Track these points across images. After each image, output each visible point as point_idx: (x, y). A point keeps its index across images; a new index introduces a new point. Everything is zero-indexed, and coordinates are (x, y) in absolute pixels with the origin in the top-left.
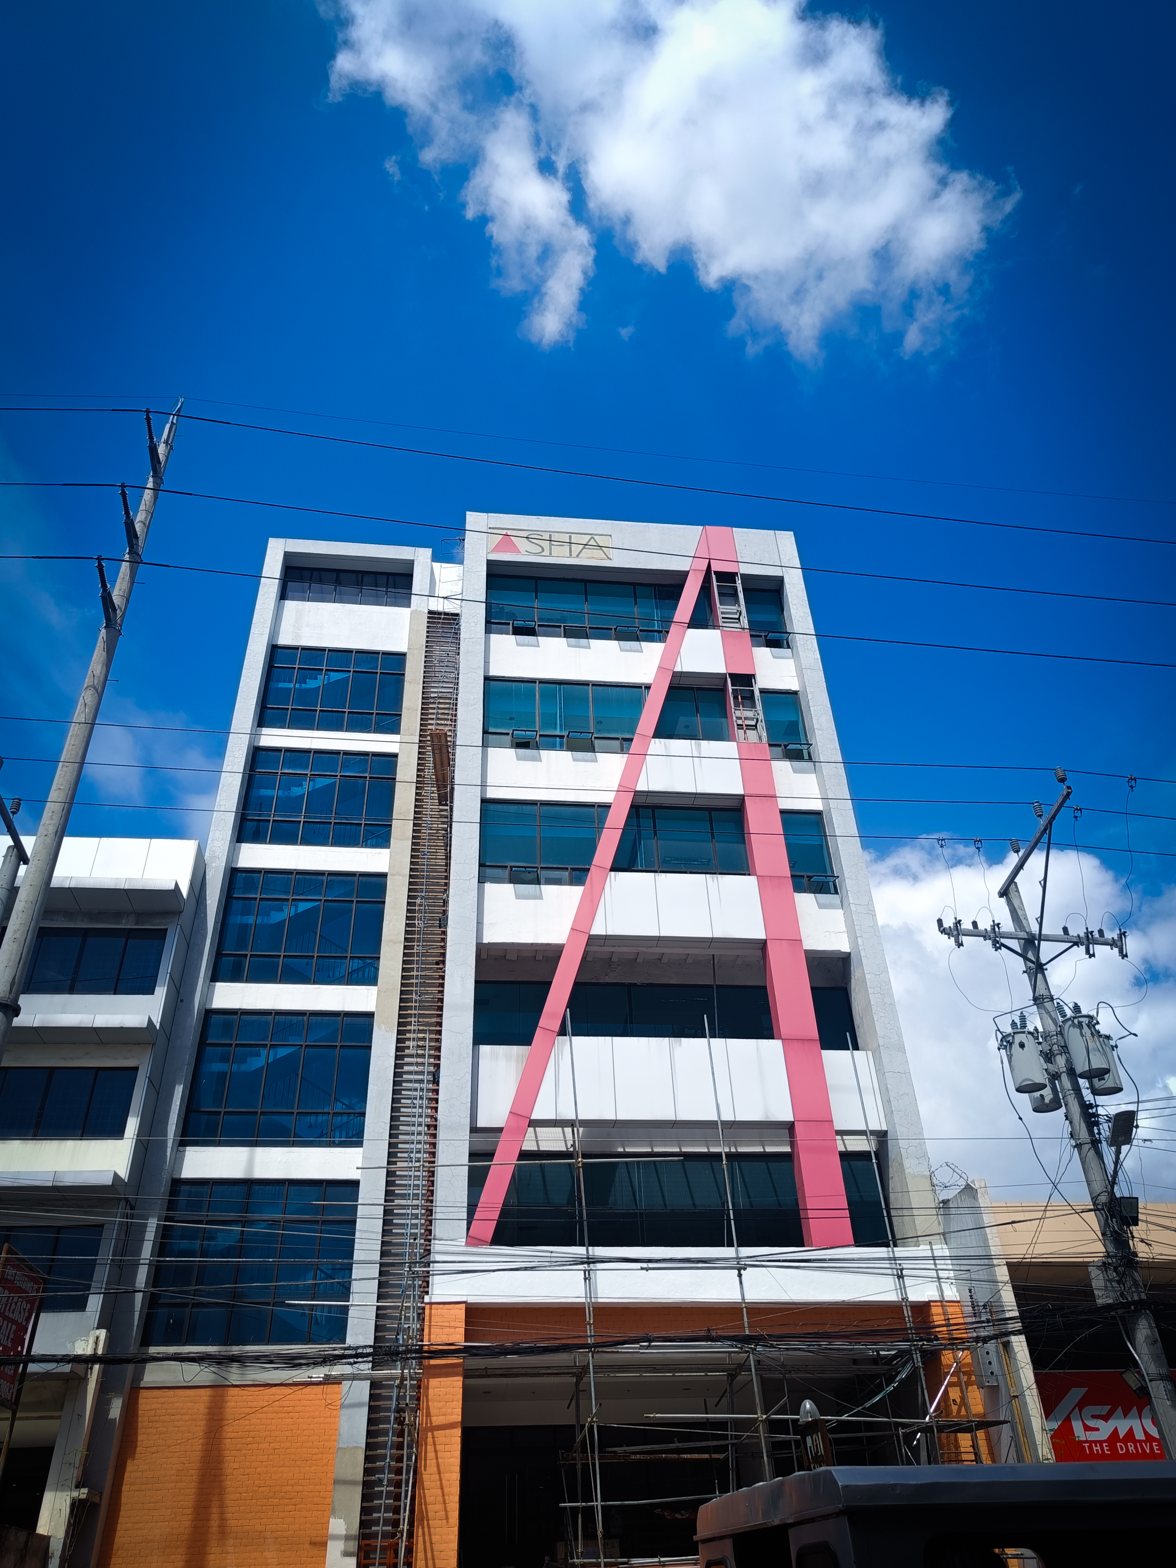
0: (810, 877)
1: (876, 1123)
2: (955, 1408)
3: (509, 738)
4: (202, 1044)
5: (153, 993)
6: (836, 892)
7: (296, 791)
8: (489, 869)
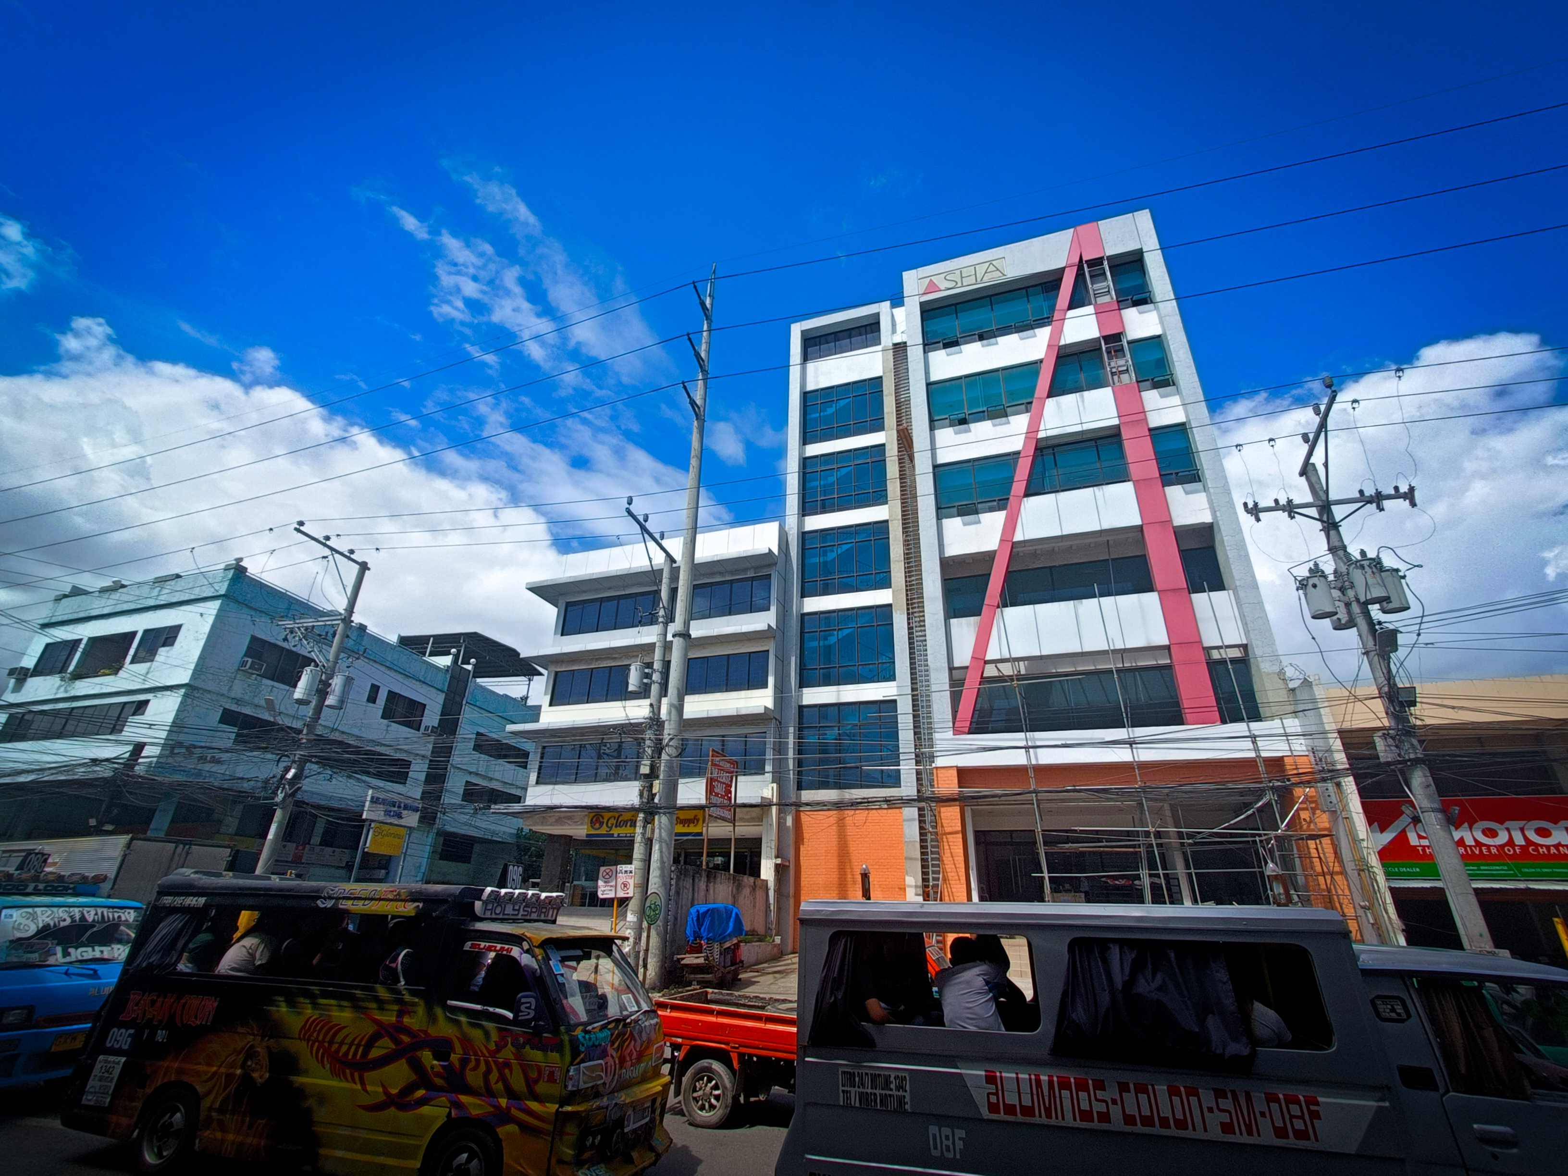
0: (1177, 474)
1: (1237, 639)
3: (948, 421)
4: (802, 633)
5: (769, 610)
6: (1200, 481)
7: (830, 479)
8: (942, 510)
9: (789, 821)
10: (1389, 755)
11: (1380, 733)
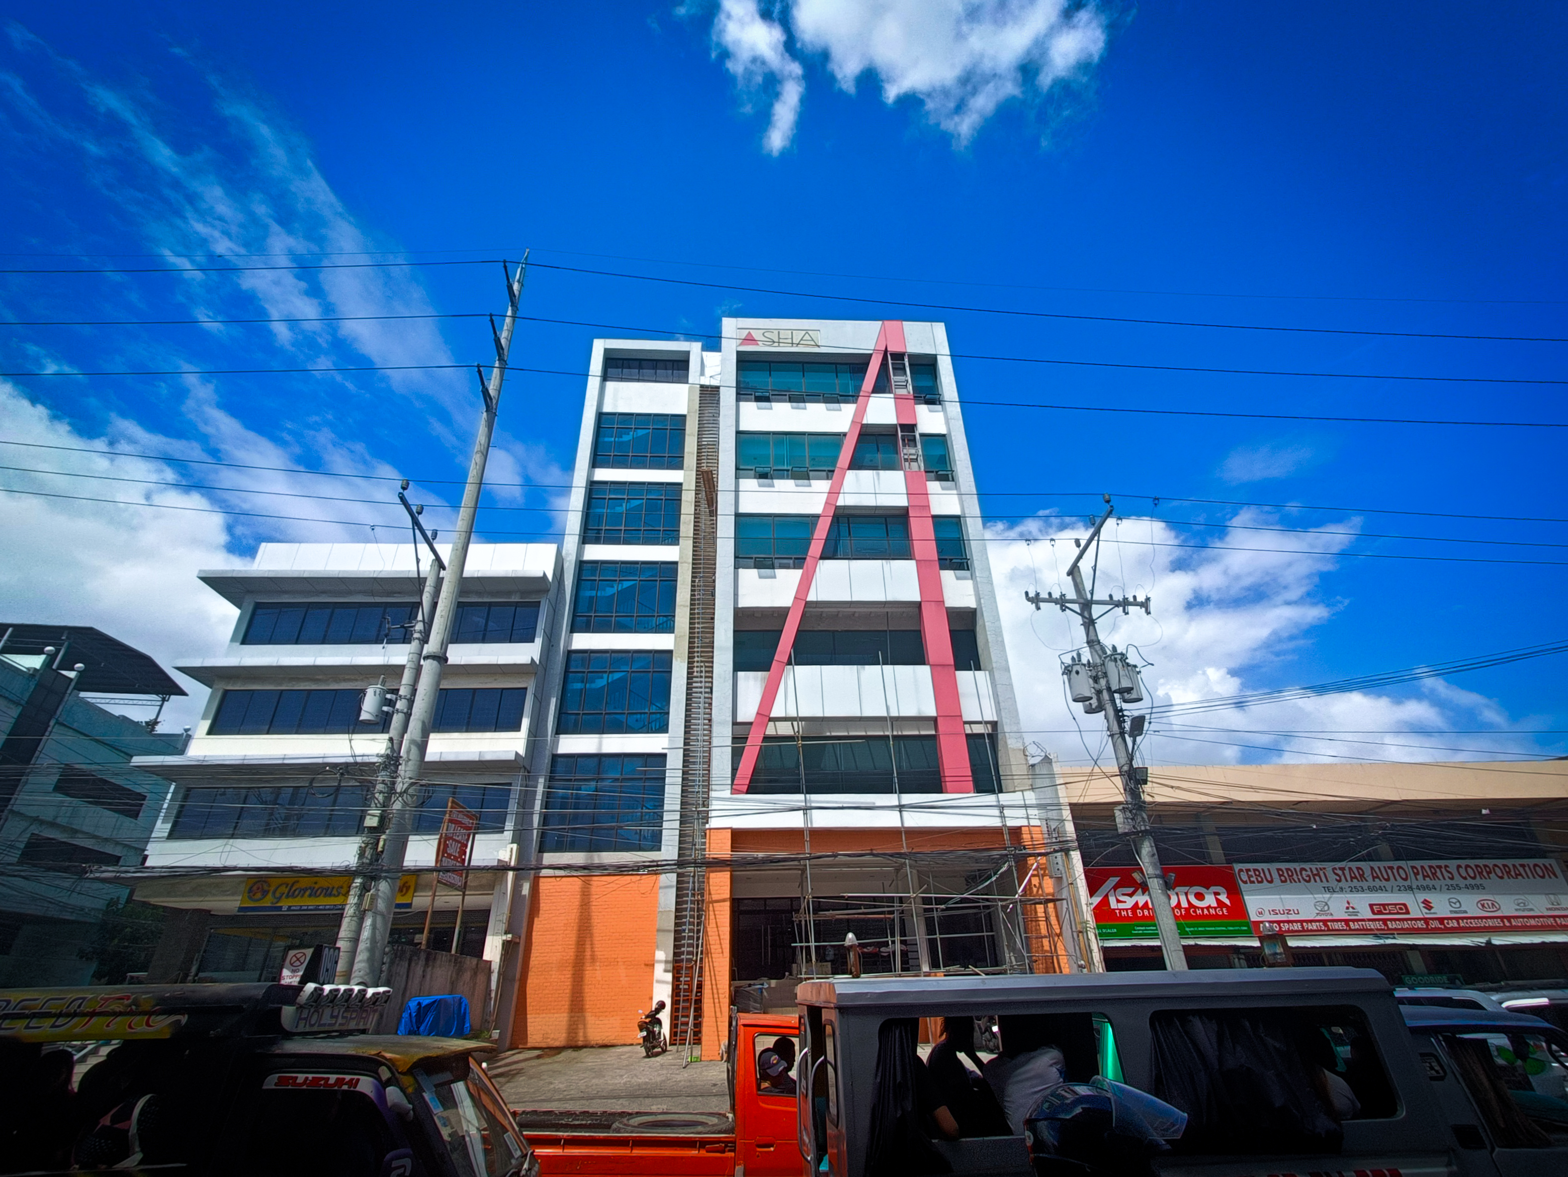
0: (951, 560)
1: (990, 716)
2: (1035, 890)
3: (752, 472)
4: (567, 671)
5: (533, 641)
6: (968, 569)
7: (619, 509)
8: (741, 560)
9: (526, 889)
10: (1127, 827)
11: (1121, 807)
